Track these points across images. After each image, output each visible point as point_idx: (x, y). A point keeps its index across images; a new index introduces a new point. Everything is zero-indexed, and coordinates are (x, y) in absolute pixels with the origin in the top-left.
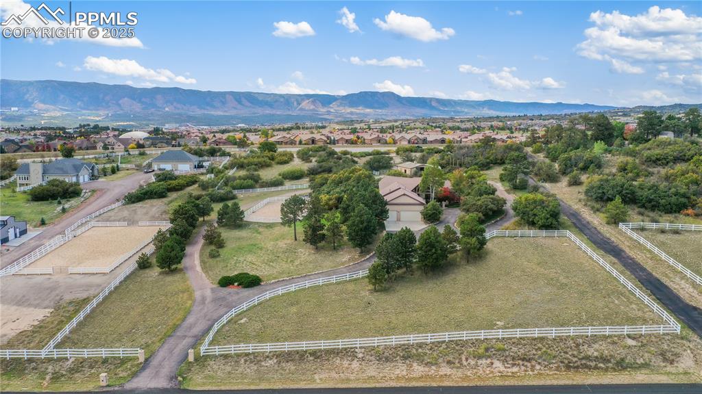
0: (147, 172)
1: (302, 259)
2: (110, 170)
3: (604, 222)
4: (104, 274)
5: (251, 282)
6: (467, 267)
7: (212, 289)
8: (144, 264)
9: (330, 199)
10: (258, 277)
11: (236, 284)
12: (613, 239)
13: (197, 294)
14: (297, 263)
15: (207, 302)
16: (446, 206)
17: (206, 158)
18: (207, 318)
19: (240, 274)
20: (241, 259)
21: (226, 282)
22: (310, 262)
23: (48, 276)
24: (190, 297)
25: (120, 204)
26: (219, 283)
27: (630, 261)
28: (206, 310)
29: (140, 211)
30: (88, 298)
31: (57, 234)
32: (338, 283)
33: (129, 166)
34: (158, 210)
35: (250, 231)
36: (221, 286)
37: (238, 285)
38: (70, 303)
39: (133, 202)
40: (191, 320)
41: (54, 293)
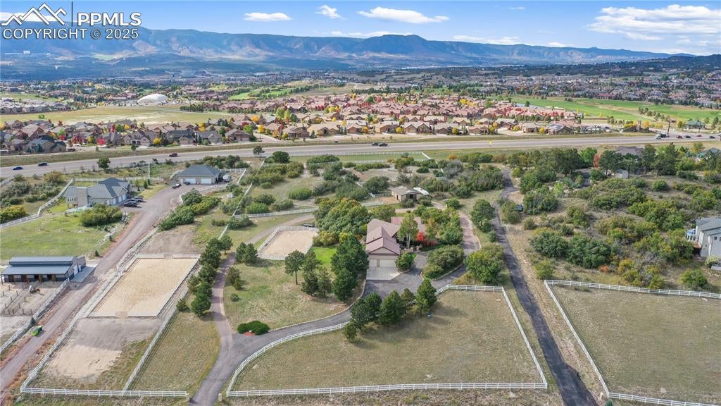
0: (175, 188)
1: (300, 307)
2: (142, 184)
3: (535, 276)
4: (154, 317)
5: (262, 330)
6: (419, 321)
7: (233, 335)
8: (182, 308)
9: (328, 237)
10: (266, 325)
11: (250, 331)
12: (535, 296)
13: (223, 339)
14: (296, 310)
15: (229, 348)
16: (420, 249)
17: (225, 170)
18: (230, 364)
19: (254, 322)
20: (255, 304)
21: (243, 329)
22: (306, 311)
23: (113, 320)
24: (218, 343)
25: (156, 230)
26: (238, 329)
27: (540, 319)
28: (229, 356)
29: (173, 240)
30: (144, 341)
31: (110, 268)
32: (324, 334)
33: (158, 179)
34: (188, 238)
35: (262, 269)
36: (240, 333)
37: (253, 332)
38: (132, 345)
39: (166, 229)
40: (219, 364)
41: (120, 335)
